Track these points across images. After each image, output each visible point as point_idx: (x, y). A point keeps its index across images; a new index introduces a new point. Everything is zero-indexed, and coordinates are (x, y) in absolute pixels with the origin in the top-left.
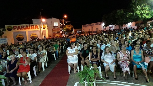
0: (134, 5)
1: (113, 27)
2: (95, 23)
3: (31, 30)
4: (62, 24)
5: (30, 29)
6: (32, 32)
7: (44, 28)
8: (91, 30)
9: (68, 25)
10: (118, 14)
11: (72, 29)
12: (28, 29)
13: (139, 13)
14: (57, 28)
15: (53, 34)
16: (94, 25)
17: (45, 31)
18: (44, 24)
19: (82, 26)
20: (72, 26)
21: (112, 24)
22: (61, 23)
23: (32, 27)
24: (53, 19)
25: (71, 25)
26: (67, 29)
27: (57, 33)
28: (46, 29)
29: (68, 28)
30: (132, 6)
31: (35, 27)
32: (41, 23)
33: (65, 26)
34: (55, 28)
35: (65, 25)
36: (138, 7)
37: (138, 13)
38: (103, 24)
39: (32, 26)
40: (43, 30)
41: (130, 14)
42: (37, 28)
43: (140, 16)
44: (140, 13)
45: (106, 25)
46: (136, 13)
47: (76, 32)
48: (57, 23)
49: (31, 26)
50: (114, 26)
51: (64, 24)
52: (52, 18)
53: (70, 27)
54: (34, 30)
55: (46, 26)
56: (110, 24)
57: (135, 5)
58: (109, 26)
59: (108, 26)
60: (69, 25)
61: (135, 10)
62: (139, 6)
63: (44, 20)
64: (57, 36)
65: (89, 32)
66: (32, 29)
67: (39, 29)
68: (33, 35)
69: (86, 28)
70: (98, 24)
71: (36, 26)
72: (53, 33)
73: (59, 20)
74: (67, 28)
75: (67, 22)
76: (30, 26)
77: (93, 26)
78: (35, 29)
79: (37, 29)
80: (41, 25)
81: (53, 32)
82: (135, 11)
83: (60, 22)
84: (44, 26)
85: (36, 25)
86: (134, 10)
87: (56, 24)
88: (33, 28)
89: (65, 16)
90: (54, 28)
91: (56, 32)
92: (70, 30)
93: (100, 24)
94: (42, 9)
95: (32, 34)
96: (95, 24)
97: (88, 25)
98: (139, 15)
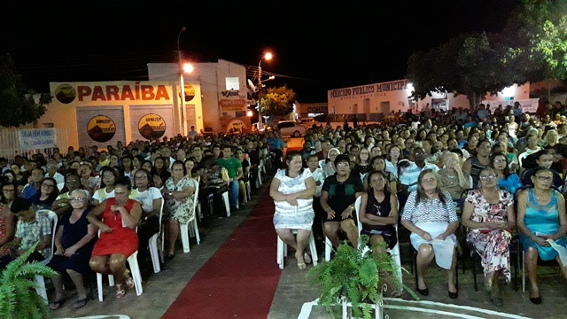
0: (530, 21)
1: (448, 101)
2: (379, 84)
3: (141, 102)
4: (255, 83)
5: (138, 97)
6: (146, 112)
7: (189, 98)
8: (361, 111)
9: (277, 88)
10: (470, 52)
11: (291, 103)
12: (132, 99)
13: (549, 52)
14: (237, 98)
15: (221, 119)
16: (376, 90)
17: (193, 107)
18: (188, 81)
19: (329, 92)
20: (291, 93)
21: (443, 91)
22: (250, 81)
23: (147, 92)
24: (222, 63)
25: (289, 88)
26: (272, 104)
27: (234, 116)
28: (197, 101)
29: (275, 99)
30: (523, 25)
31: (155, 91)
32: (179, 80)
33: (267, 92)
34: (231, 98)
35: (267, 87)
36: (547, 26)
37: (546, 48)
38: (410, 88)
39: (147, 90)
40: (185, 103)
41: (513, 54)
42: (162, 96)
43: (554, 63)
44: (553, 51)
45: (420, 93)
46: (538, 49)
47: (303, 114)
48: (237, 79)
49: (143, 87)
50: (450, 95)
51: (263, 83)
52: (217, 62)
53: (284, 95)
54: (153, 102)
55: (197, 90)
56: (435, 91)
57: (535, 19)
58: (431, 95)
59: (427, 96)
60: (280, 89)
61: (536, 38)
62: (551, 25)
63: (188, 68)
64: (236, 127)
65: (355, 115)
66: (144, 98)
67: (171, 101)
68: (147, 120)
69: (343, 103)
70: (388, 87)
71: (161, 87)
72: (222, 116)
73: (243, 69)
74: (272, 99)
75: (273, 77)
76: (137, 89)
77: (369, 94)
78: (158, 98)
79: (163, 101)
80: (180, 84)
81: (222, 112)
82: (536, 43)
83: (247, 78)
84: (189, 90)
85: (159, 86)
86: (531, 38)
87: (232, 84)
88: (148, 95)
89: (268, 56)
90: (225, 98)
91: (232, 114)
92: (284, 108)
93: (396, 86)
94: (184, 28)
95: (144, 119)
96: (376, 87)
97: (351, 88)
98: (548, 57)
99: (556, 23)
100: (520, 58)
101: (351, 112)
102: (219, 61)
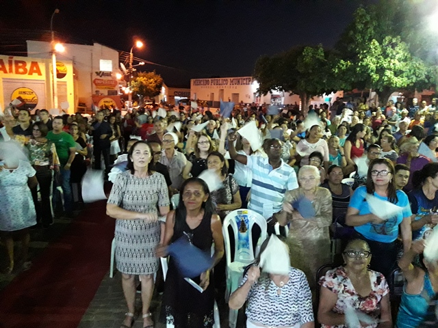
0: (359, 38)
1: (283, 99)
2: (232, 78)
3: (13, 76)
4: (127, 66)
5: (11, 71)
6: (19, 85)
7: (60, 75)
8: (216, 99)
9: (147, 72)
10: (307, 60)
11: (159, 87)
12: (5, 72)
13: (373, 67)
14: (109, 78)
15: (93, 96)
16: (229, 84)
17: (65, 84)
18: (60, 59)
19: (192, 81)
20: (159, 79)
21: (281, 90)
22: (122, 64)
23: (20, 67)
24: (97, 47)
25: (157, 73)
26: (141, 86)
27: (106, 94)
28: (69, 79)
29: (144, 82)
30: (352, 41)
31: (28, 67)
32: (51, 58)
33: (137, 76)
34: (103, 78)
35: (138, 71)
36: (374, 44)
37: (371, 63)
38: (255, 86)
39: (20, 65)
40: (56, 79)
41: (343, 65)
42: (35, 72)
43: (376, 77)
44: (377, 67)
45: (263, 90)
46: (364, 64)
47: (171, 97)
48: (111, 61)
49: (17, 62)
50: (287, 94)
51: (134, 68)
52: (93, 45)
53: (152, 80)
54: (26, 76)
55: (69, 69)
56: (275, 89)
57: (363, 37)
58: (271, 92)
59: (269, 93)
60: (150, 74)
61: (363, 53)
62: (377, 43)
63: (60, 47)
64: (107, 104)
65: (211, 102)
66: (17, 72)
67: (43, 77)
68: (20, 93)
69: (203, 91)
70: (239, 82)
71: (34, 64)
72: (94, 93)
73: (116, 54)
74: (142, 82)
75: (143, 63)
76: (10, 63)
77: (224, 86)
78: (31, 73)
79: (35, 76)
80: (51, 62)
81: (95, 90)
82: (362, 58)
83: (120, 62)
84: (61, 69)
85: (33, 63)
86: (359, 53)
87: (106, 66)
88: (21, 70)
89: (139, 44)
90: (98, 77)
91: (105, 92)
92: (152, 91)
93: (245, 82)
94: (57, 11)
95: (18, 91)
96: (229, 80)
97: (210, 79)
98: (372, 71)
99: (381, 43)
100: (348, 69)
101: (209, 99)
102: (95, 44)
